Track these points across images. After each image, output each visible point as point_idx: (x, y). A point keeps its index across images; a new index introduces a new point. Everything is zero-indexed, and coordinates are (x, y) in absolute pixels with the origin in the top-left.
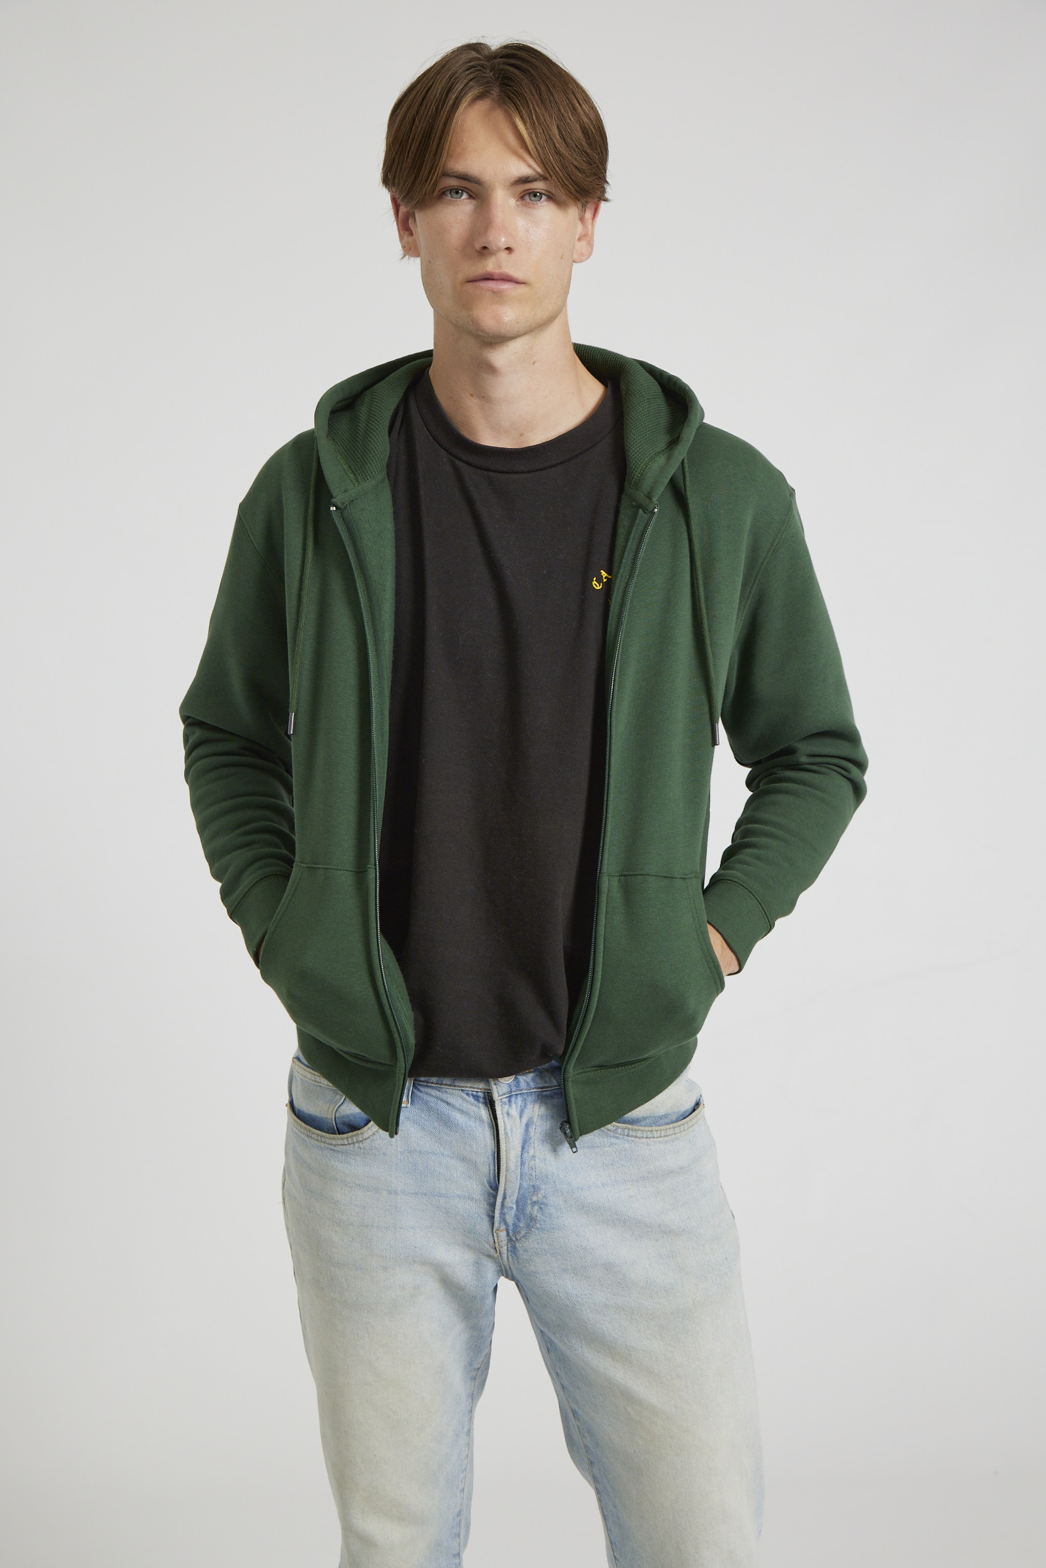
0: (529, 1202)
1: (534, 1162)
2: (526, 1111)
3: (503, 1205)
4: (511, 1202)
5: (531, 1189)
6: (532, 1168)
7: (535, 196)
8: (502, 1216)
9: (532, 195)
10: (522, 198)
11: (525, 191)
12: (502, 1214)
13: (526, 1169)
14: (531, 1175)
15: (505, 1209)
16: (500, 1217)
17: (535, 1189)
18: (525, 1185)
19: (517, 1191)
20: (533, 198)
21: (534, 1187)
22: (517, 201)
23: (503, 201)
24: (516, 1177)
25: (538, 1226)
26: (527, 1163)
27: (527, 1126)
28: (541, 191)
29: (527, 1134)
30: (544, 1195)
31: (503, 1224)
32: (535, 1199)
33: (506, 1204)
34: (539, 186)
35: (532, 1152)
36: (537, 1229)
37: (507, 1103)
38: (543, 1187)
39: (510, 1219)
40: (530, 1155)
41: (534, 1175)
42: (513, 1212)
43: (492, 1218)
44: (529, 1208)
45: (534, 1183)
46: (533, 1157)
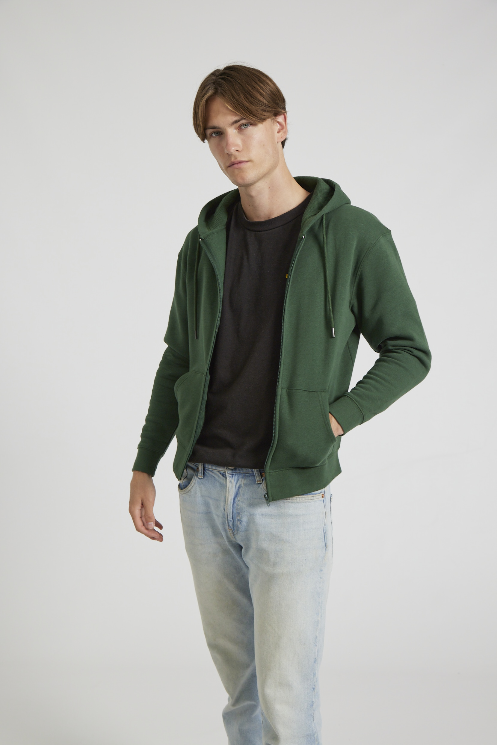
0: (235, 518)
1: (239, 503)
2: (239, 481)
4: (230, 518)
5: (237, 514)
6: (238, 505)
7: (246, 125)
9: (244, 125)
10: (240, 129)
11: (240, 125)
12: (228, 523)
13: (235, 505)
14: (237, 508)
15: (229, 521)
17: (239, 514)
18: (235, 511)
19: (231, 513)
20: (245, 127)
21: (238, 513)
22: (239, 129)
23: (232, 132)
24: (231, 508)
25: (240, 530)
26: (236, 503)
27: (239, 487)
28: (247, 123)
29: (238, 491)
32: (238, 518)
33: (228, 518)
34: (243, 121)
35: (239, 498)
36: (240, 531)
37: (231, 477)
38: (241, 513)
40: (238, 500)
41: (238, 507)
44: (237, 521)
45: (238, 512)
46: (239, 501)
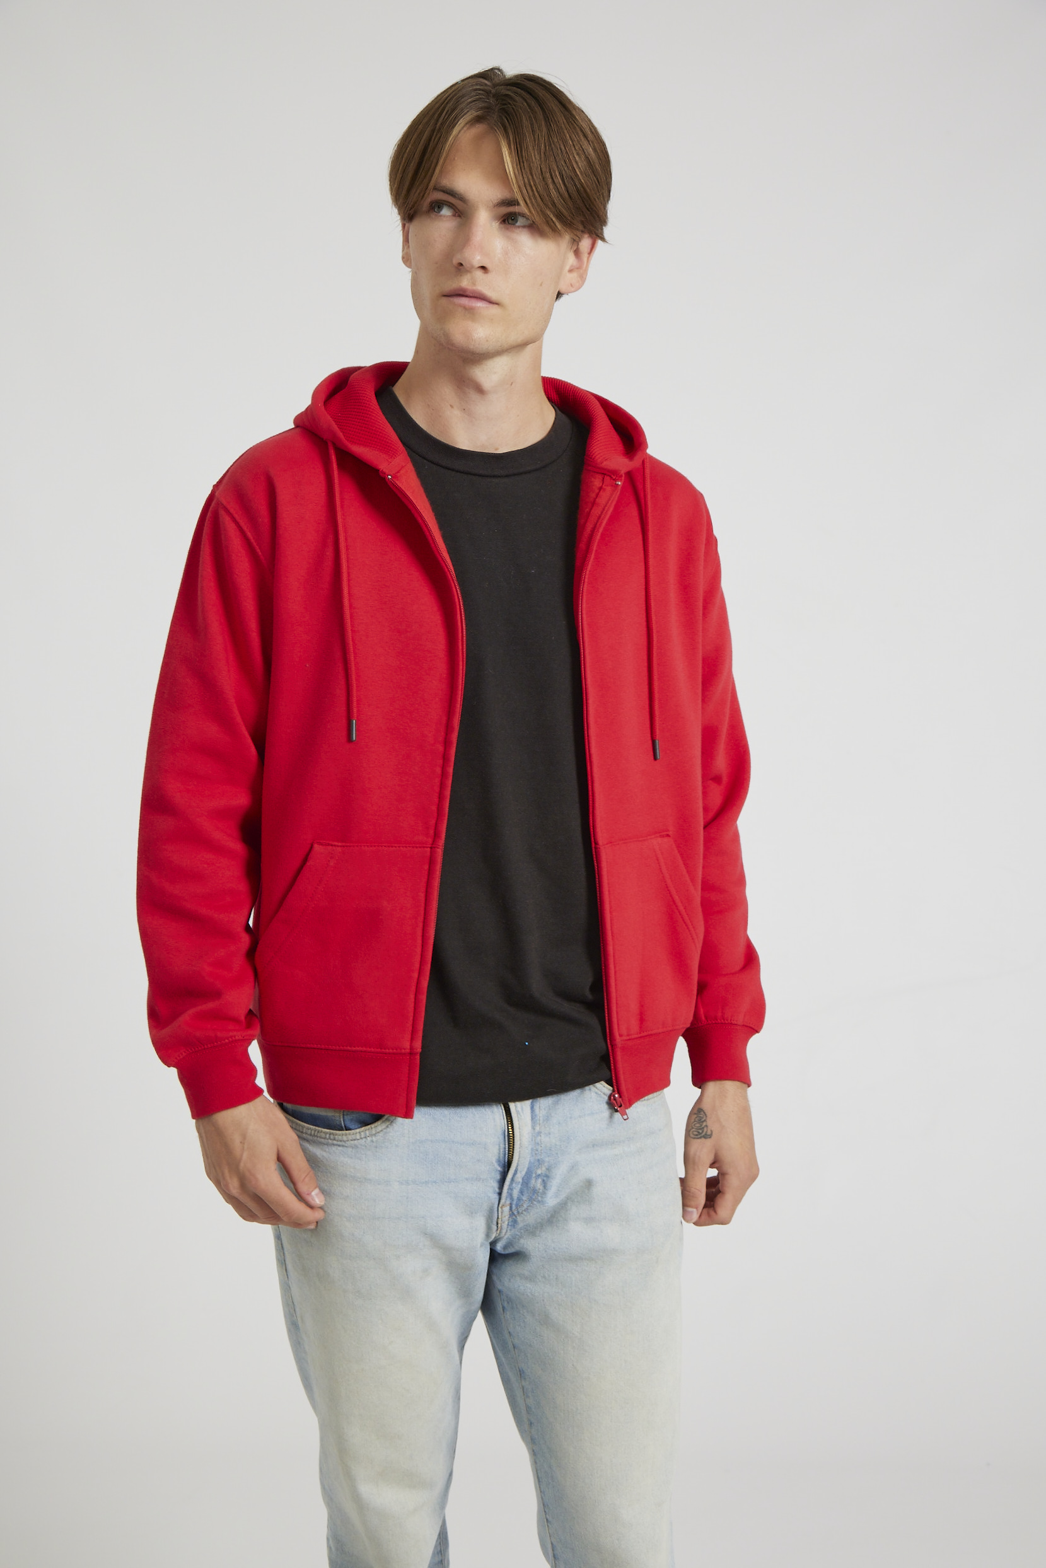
0: (534, 1175)
1: (539, 1137)
3: (512, 1180)
4: (519, 1178)
5: (537, 1164)
6: (538, 1143)
8: (510, 1191)
10: (505, 223)
11: (510, 214)
12: (510, 1189)
13: (533, 1145)
14: (537, 1150)
15: (514, 1185)
16: (508, 1192)
17: (540, 1163)
18: (532, 1159)
19: (527, 1166)
21: (539, 1160)
22: (502, 223)
23: (484, 221)
24: (529, 1152)
25: (540, 1198)
26: (534, 1139)
30: (547, 1167)
31: (508, 1199)
32: (539, 1172)
33: (516, 1179)
35: (537, 1128)
36: (538, 1202)
38: (547, 1159)
39: (516, 1193)
40: (536, 1131)
41: (540, 1149)
42: (520, 1186)
43: (500, 1194)
44: (533, 1181)
45: (539, 1157)
46: (539, 1133)
